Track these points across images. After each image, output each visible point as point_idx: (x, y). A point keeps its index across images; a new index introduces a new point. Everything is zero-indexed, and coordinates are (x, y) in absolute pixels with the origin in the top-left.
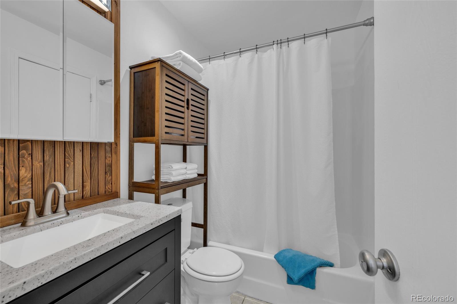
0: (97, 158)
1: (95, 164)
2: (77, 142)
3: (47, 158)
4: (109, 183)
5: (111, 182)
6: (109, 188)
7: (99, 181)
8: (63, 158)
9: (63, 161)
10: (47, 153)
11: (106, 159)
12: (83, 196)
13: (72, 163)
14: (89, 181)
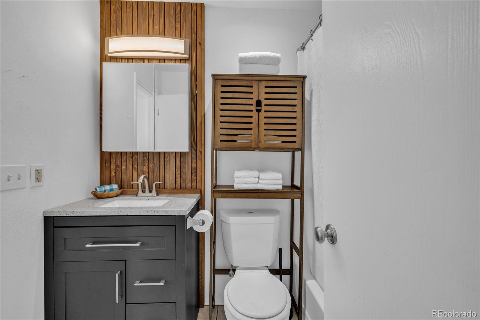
0: (185, 163)
1: (183, 167)
2: (172, 152)
3: (155, 161)
4: (195, 181)
5: (196, 181)
6: (194, 185)
7: (187, 179)
8: (164, 162)
9: (164, 164)
10: (155, 159)
11: (192, 164)
12: (175, 187)
13: (169, 165)
14: (180, 178)
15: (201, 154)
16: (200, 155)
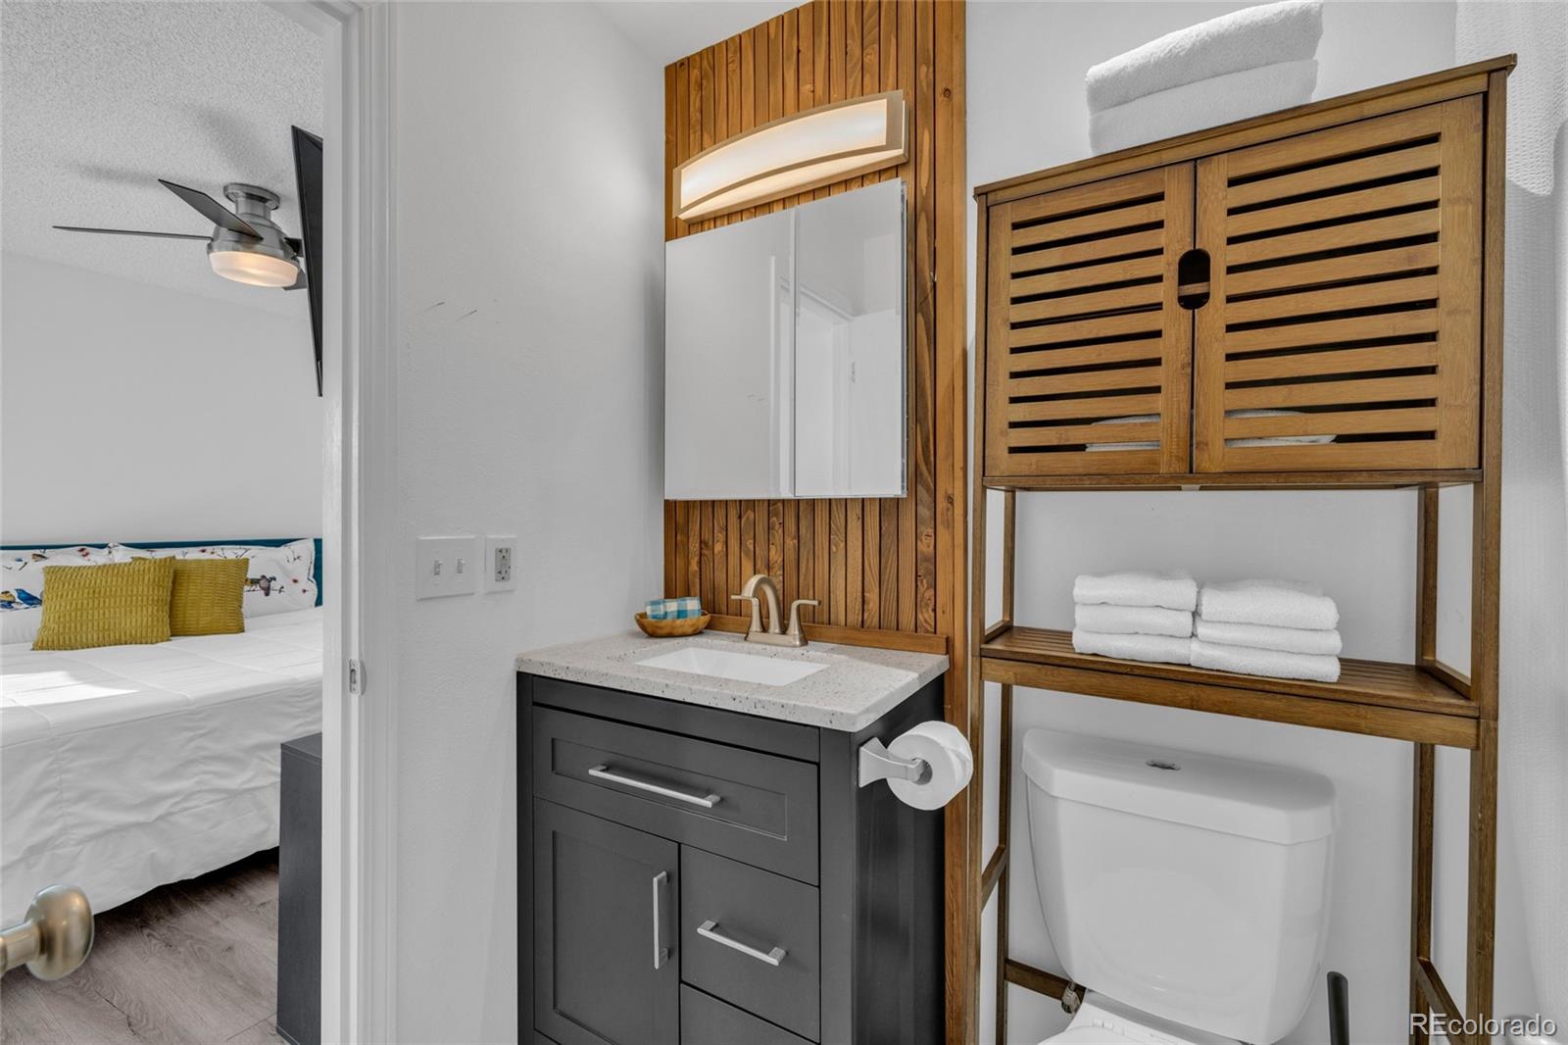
0: (895, 537)
1: (889, 551)
2: (851, 499)
3: (803, 532)
4: (927, 605)
5: (931, 606)
6: (926, 621)
7: (900, 596)
8: (828, 533)
11: (919, 542)
12: (863, 621)
13: (842, 545)
14: (877, 590)
15: (952, 503)
16: (948, 509)
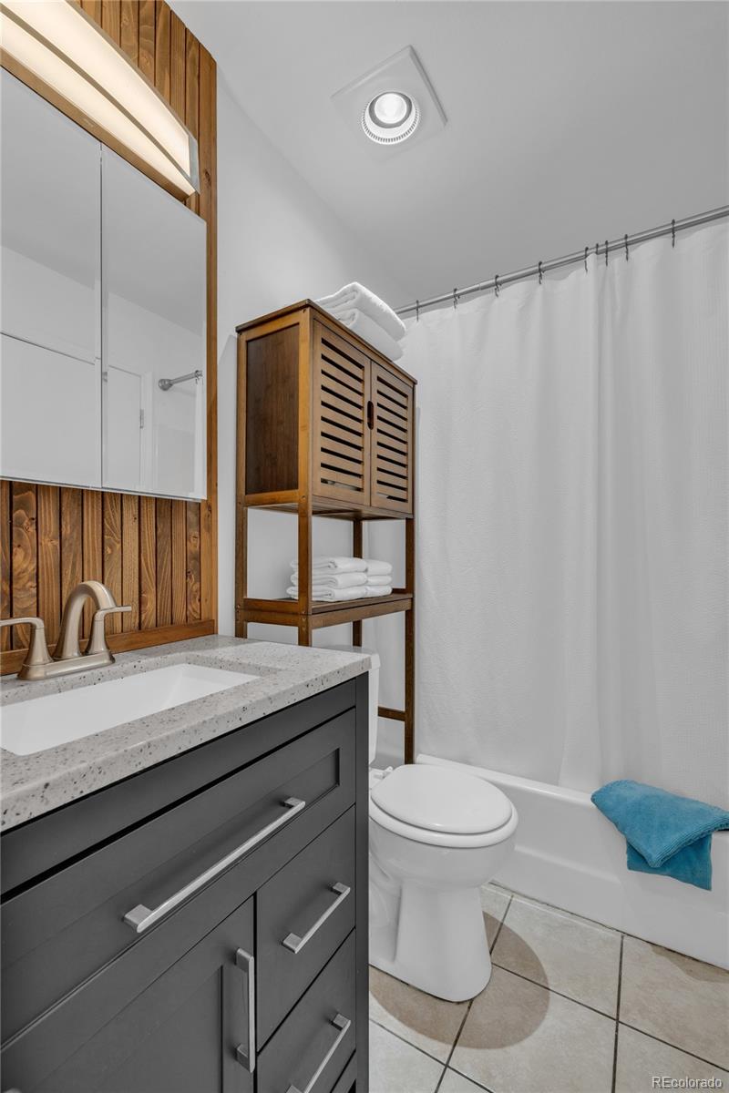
0: (170, 538)
3: (67, 530)
5: (198, 597)
7: (174, 592)
9: (100, 539)
10: (67, 518)
11: (188, 543)
12: (140, 624)
14: (154, 590)
16: (208, 516)
